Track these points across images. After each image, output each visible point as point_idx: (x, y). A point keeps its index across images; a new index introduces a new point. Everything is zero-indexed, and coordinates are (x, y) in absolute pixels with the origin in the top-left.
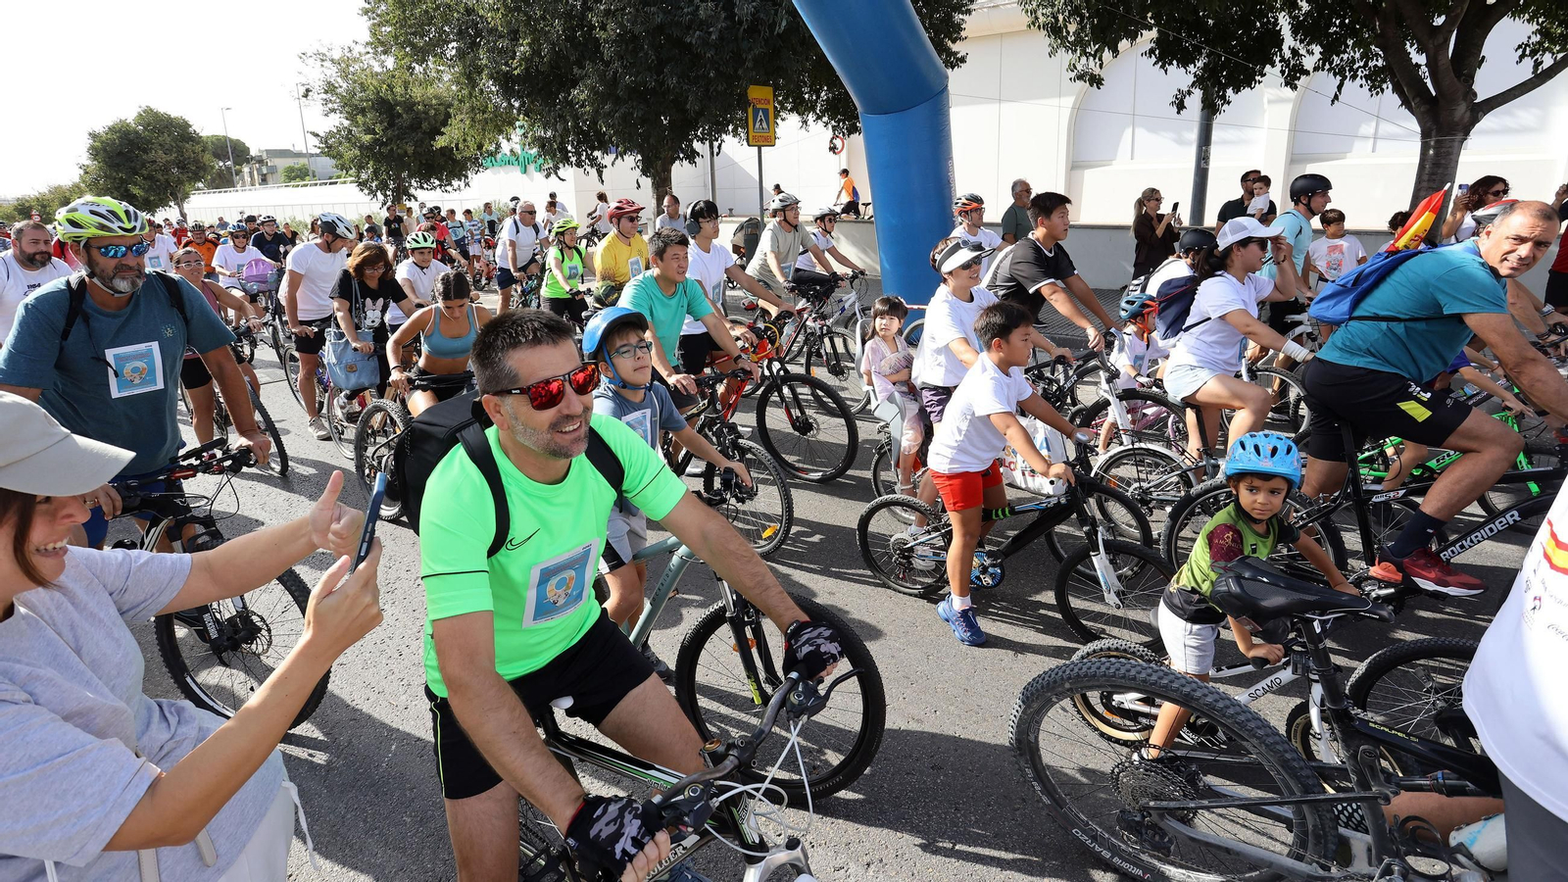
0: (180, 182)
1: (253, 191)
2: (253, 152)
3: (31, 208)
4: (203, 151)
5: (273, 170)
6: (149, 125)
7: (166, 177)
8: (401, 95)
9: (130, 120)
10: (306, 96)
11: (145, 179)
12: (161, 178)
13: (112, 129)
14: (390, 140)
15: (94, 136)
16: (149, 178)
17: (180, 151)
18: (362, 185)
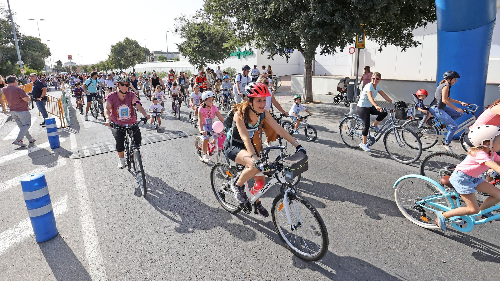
0: (134, 60)
1: (150, 63)
2: (150, 52)
3: (95, 67)
4: (141, 51)
5: (155, 57)
6: (127, 43)
7: (130, 58)
8: (207, 30)
9: (122, 42)
10: (176, 32)
11: (125, 59)
12: (129, 59)
13: (117, 44)
14: (202, 46)
15: (112, 46)
16: (126, 59)
17: (135, 51)
18: (190, 61)
